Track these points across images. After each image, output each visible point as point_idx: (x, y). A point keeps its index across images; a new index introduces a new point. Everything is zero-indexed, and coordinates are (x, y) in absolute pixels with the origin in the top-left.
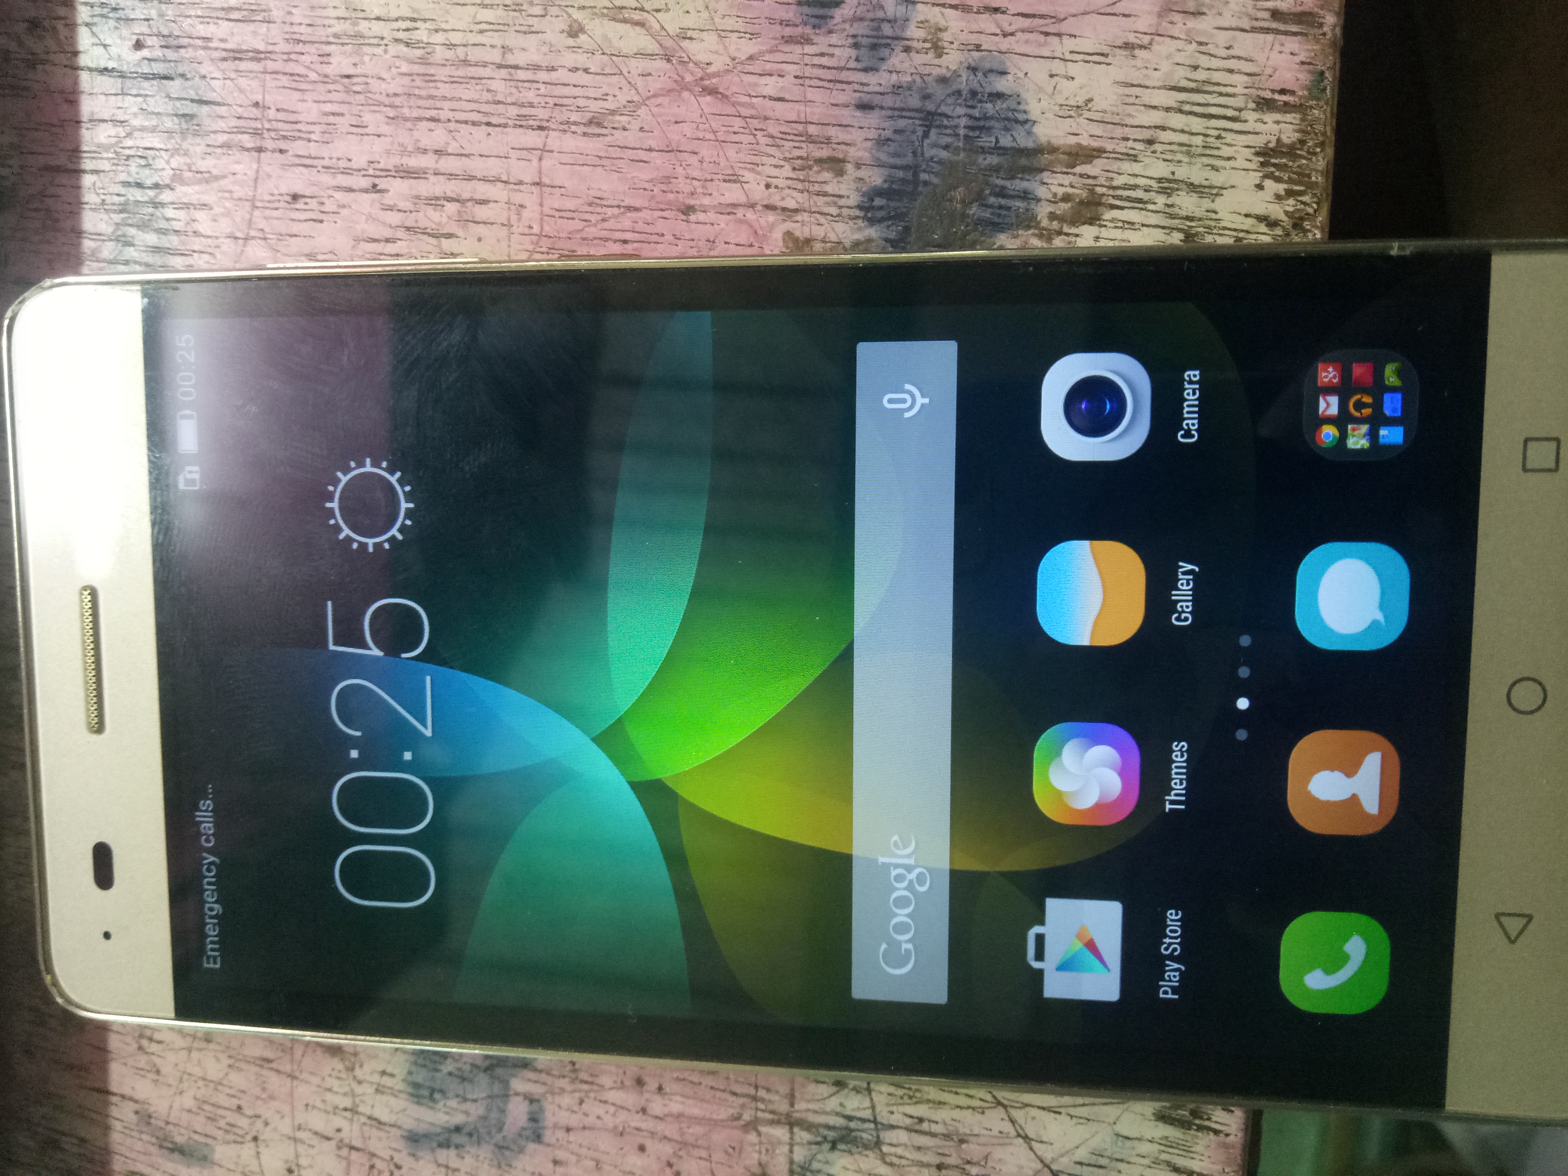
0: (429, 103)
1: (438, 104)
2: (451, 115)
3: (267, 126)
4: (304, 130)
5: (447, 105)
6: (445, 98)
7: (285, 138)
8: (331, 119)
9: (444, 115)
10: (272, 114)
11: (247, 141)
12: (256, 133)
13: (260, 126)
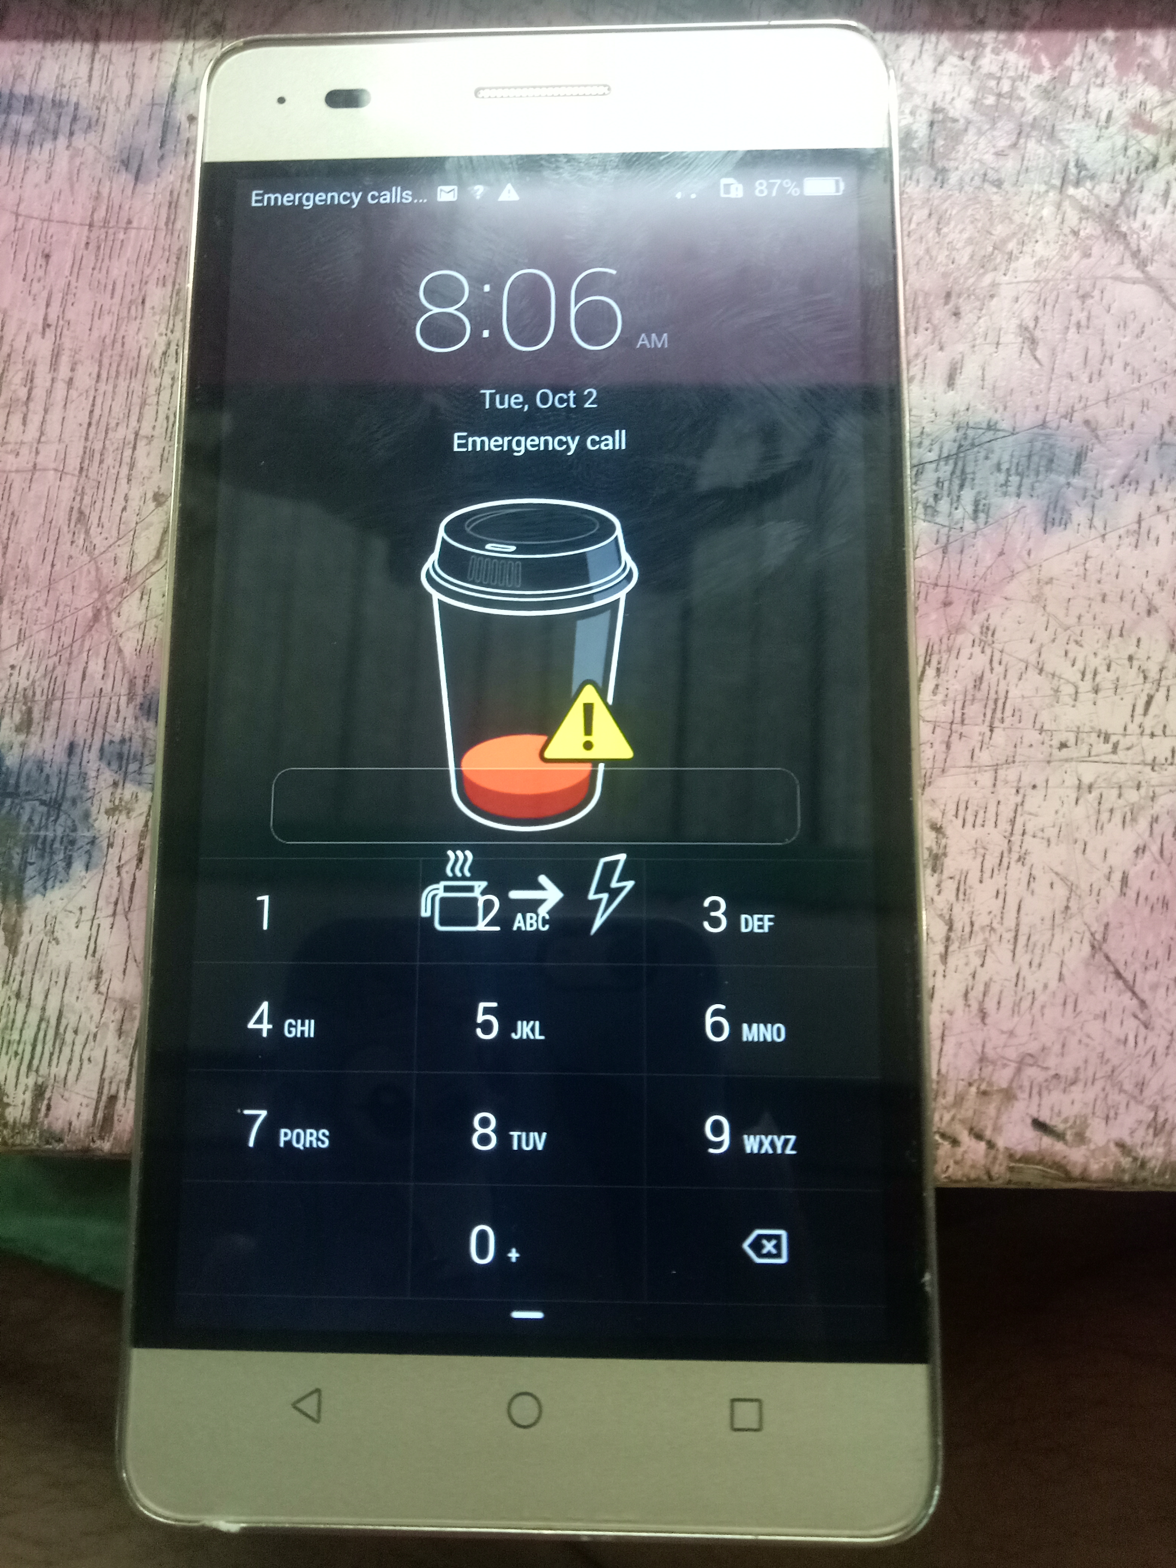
0: (113, 373)
1: (111, 381)
2: (101, 391)
3: (111, 231)
4: (104, 264)
5: (110, 388)
6: (115, 386)
7: (99, 248)
8: (110, 287)
9: (102, 387)
10: (121, 236)
11: (101, 213)
12: (106, 221)
13: (111, 225)
